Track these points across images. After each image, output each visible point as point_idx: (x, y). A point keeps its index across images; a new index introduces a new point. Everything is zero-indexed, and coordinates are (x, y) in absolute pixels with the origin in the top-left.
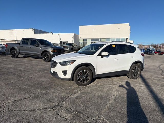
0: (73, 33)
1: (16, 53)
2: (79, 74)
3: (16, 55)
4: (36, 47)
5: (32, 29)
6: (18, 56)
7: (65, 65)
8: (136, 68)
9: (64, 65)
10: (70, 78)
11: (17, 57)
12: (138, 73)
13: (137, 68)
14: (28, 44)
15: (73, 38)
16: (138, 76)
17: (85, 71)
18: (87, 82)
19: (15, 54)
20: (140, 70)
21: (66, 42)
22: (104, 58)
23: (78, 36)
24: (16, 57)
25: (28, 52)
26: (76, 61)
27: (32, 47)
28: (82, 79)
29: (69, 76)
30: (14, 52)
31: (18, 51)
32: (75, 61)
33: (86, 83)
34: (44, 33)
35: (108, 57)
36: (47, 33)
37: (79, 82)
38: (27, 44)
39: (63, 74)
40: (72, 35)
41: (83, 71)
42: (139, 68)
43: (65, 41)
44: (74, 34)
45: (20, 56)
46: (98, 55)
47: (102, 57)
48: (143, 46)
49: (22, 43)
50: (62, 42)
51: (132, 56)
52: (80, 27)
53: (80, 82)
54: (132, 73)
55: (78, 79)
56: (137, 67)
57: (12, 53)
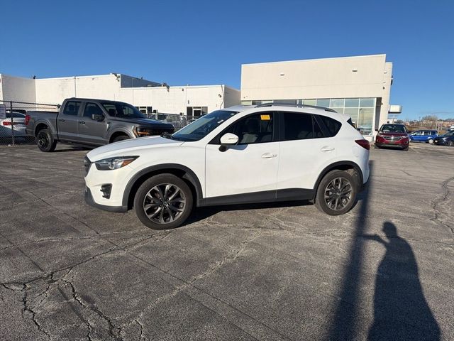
0: (223, 86)
1: (50, 138)
2: (149, 194)
3: (50, 144)
4: (96, 122)
5: (116, 75)
6: (54, 145)
7: (110, 169)
8: (337, 181)
9: (107, 169)
10: (121, 205)
11: (52, 150)
12: (346, 198)
13: (342, 184)
14: (79, 113)
15: (222, 100)
16: (345, 206)
17: (168, 187)
18: (176, 218)
19: (47, 142)
20: (351, 189)
21: (204, 111)
22: (230, 151)
23: (235, 92)
24: (49, 148)
25: (78, 135)
26: (138, 157)
27: (87, 120)
28: (160, 211)
29: (116, 200)
30: (44, 136)
31: (54, 132)
32: (136, 157)
33: (172, 220)
34: (147, 86)
35: (243, 149)
36: (154, 85)
37: (150, 216)
38: (75, 114)
39: (102, 194)
40: (218, 90)
41: (163, 188)
42: (349, 183)
43: (200, 108)
44: (225, 88)
45: (59, 146)
46: (213, 142)
47: (224, 148)
48: (441, 120)
49: (64, 113)
50: (193, 110)
51: (325, 147)
52: (244, 67)
53: (153, 218)
54: (326, 197)
55: (146, 209)
56: (340, 179)
57: (40, 138)
